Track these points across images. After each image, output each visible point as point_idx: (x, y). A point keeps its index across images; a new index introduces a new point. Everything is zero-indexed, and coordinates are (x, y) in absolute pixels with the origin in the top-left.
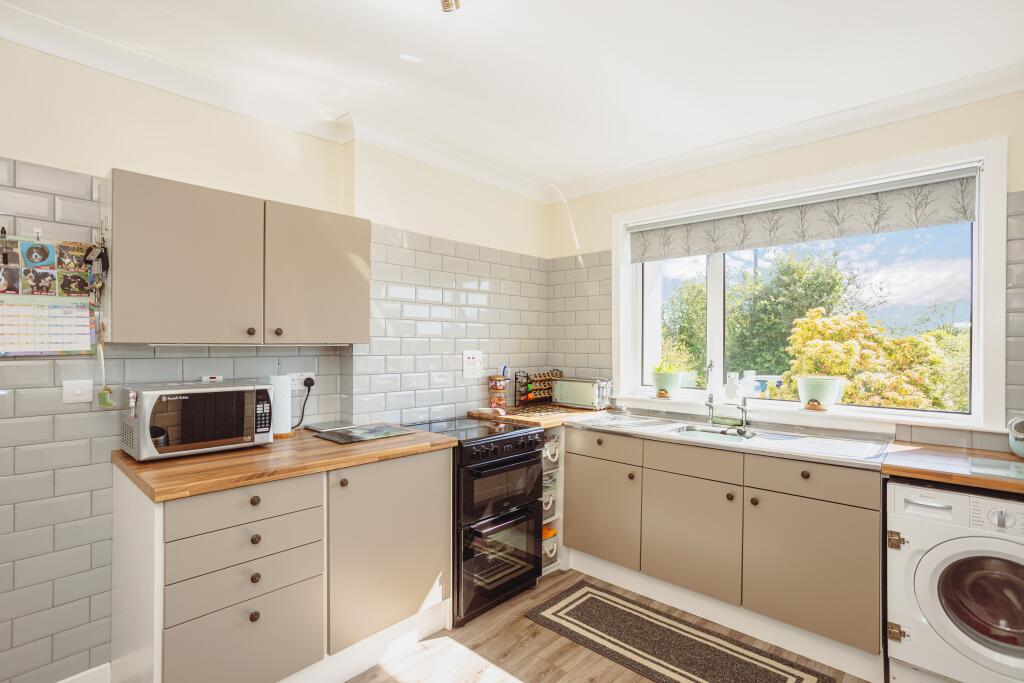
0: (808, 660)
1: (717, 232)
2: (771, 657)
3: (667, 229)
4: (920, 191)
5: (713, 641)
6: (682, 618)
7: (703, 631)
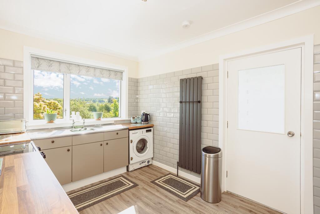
0: (115, 176)
1: (71, 67)
2: (110, 180)
3: (50, 61)
4: (116, 72)
5: (97, 187)
6: (87, 187)
7: (94, 186)
